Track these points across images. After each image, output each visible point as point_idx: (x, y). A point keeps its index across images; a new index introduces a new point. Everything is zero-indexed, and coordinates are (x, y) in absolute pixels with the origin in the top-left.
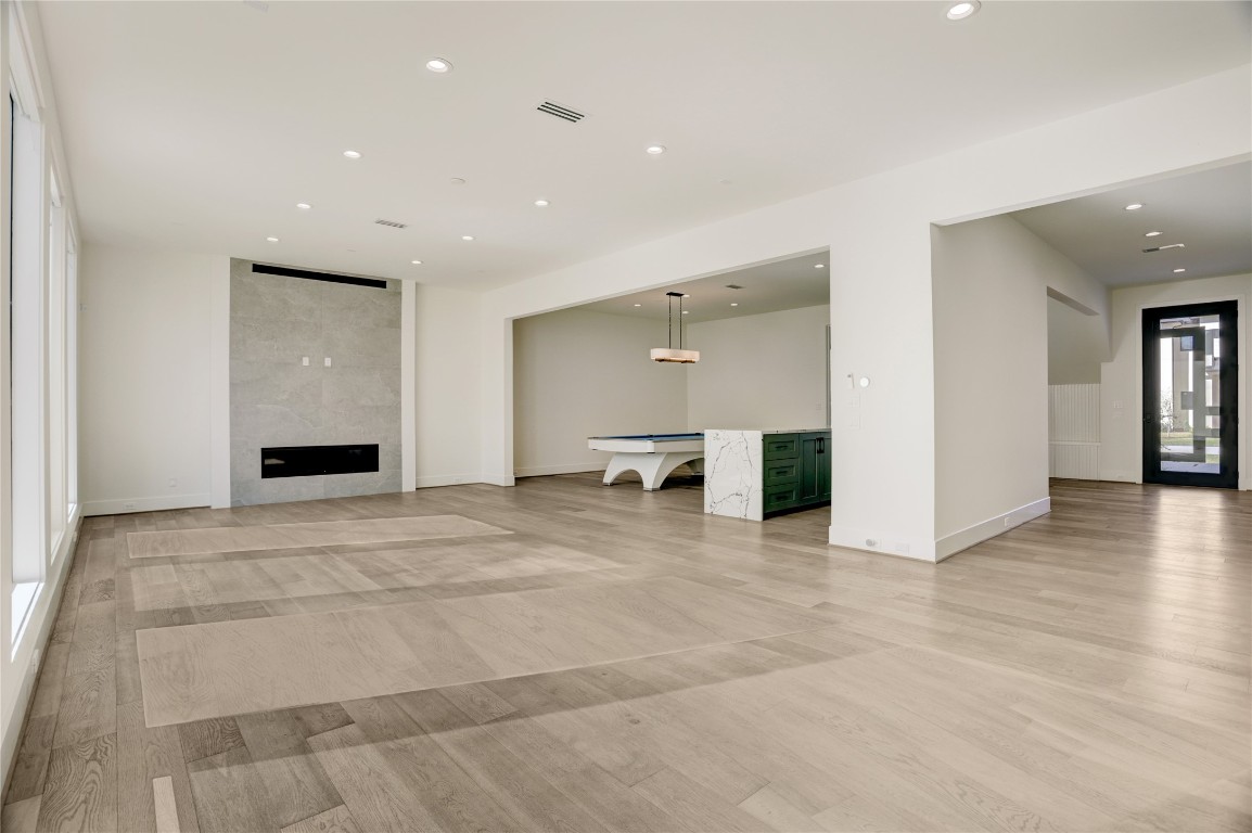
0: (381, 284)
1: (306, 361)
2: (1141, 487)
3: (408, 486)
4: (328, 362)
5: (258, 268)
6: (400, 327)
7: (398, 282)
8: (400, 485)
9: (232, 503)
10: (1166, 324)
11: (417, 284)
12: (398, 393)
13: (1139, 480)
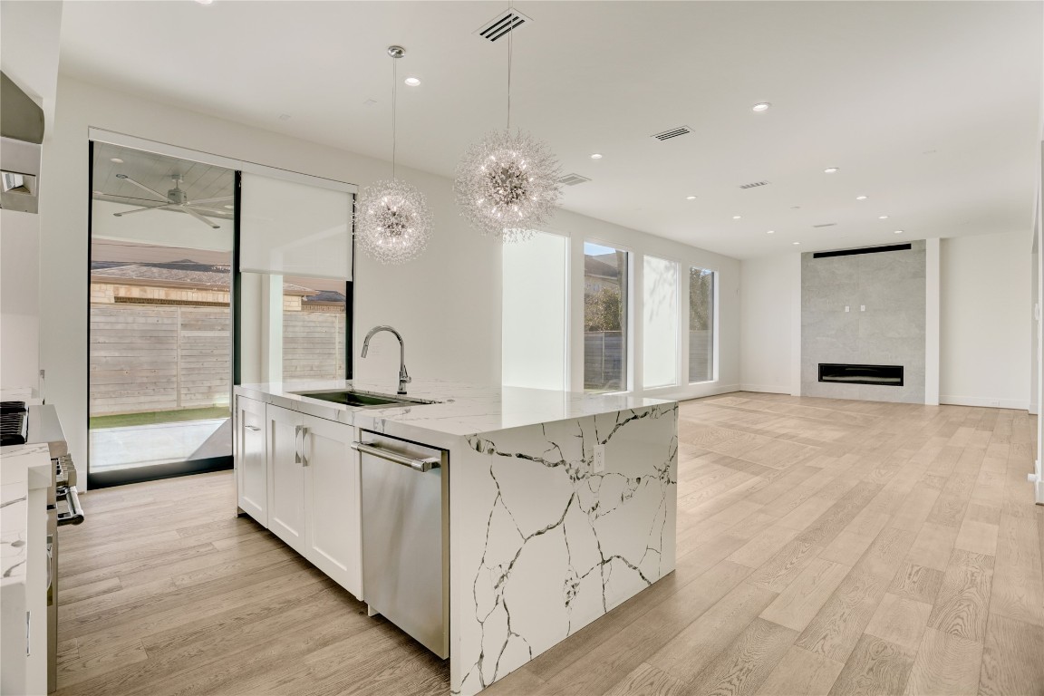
0: (908, 246)
1: (847, 309)
3: (932, 398)
4: (863, 308)
5: (817, 255)
6: (925, 277)
7: (923, 242)
8: (923, 398)
9: (802, 394)
11: (942, 240)
12: (922, 327)
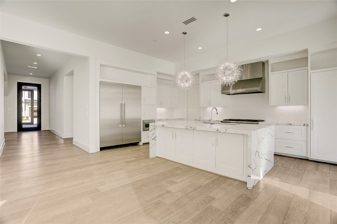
2: (17, 133)
10: (23, 87)
13: (16, 131)
